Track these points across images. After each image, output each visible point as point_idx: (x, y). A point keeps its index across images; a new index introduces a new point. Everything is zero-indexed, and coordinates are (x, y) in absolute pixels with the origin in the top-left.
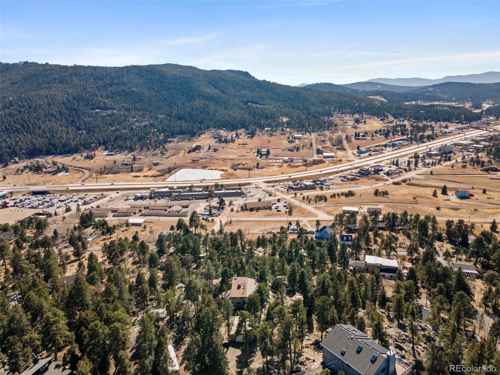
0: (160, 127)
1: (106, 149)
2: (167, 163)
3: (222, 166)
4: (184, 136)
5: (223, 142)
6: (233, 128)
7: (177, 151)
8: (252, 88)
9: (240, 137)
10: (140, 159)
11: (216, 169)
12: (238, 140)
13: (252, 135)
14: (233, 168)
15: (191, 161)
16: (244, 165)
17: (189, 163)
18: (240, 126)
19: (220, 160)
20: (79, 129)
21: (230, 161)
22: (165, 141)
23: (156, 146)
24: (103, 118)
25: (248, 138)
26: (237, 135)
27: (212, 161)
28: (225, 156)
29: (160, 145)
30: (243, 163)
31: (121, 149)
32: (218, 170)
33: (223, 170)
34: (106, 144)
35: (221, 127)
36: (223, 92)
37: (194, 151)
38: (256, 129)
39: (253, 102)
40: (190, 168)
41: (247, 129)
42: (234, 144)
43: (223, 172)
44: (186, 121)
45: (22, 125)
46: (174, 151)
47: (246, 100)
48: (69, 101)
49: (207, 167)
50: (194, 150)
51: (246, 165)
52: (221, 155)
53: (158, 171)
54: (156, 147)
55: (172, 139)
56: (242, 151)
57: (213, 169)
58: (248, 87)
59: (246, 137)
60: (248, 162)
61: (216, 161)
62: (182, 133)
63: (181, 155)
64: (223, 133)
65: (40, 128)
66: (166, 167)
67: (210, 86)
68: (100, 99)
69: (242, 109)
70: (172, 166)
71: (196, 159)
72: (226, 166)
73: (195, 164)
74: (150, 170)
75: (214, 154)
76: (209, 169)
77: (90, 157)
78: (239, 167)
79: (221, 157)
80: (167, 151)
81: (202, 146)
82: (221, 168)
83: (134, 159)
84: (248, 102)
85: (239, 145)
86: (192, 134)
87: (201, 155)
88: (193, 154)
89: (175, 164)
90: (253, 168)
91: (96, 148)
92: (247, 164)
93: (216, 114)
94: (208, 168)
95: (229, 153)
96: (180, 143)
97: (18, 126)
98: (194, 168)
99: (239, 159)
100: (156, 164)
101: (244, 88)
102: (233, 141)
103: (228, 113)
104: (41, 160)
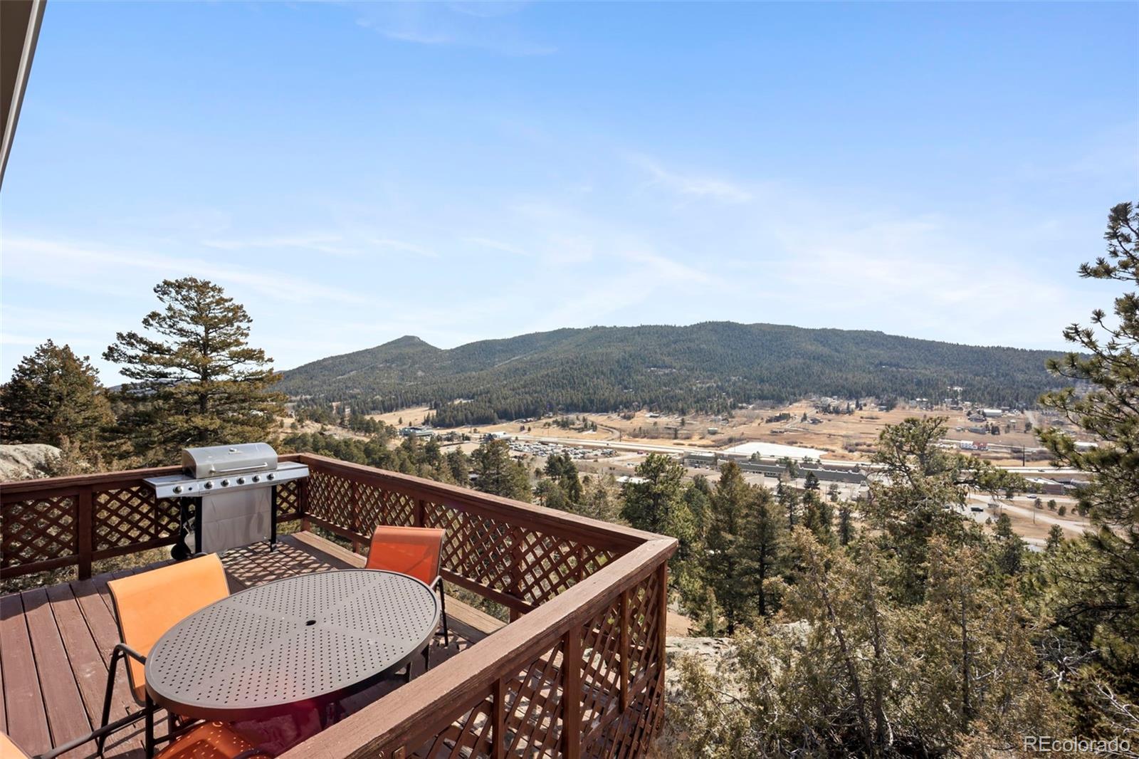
0: (730, 390)
1: (651, 410)
2: (728, 432)
3: (824, 444)
4: (764, 401)
5: (830, 413)
6: (853, 394)
7: (750, 419)
8: (890, 346)
9: (864, 408)
10: (692, 424)
11: (812, 447)
12: (860, 412)
13: (890, 406)
14: (846, 448)
15: (769, 432)
16: (869, 445)
17: (765, 435)
18: (864, 394)
19: (821, 436)
20: (626, 388)
21: (842, 439)
22: (734, 407)
23: (718, 411)
24: (657, 377)
25: (881, 410)
26: (858, 405)
27: (806, 436)
28: (833, 432)
29: (726, 410)
30: (868, 442)
31: (669, 410)
32: (816, 449)
33: (827, 450)
34: (654, 405)
35: (830, 393)
36: (837, 351)
37: (778, 421)
38: (896, 398)
39: (891, 365)
40: (765, 442)
41: (878, 397)
42: (851, 417)
43: (826, 453)
44: (771, 384)
45: (570, 383)
46: (745, 419)
47: (877, 362)
48: (624, 359)
49: (796, 443)
50: (778, 419)
51: (873, 447)
52: (824, 428)
53: (713, 441)
54: (719, 412)
55: (744, 405)
56: (864, 427)
57: (806, 447)
58: (883, 344)
59: (877, 409)
61: (814, 437)
62: (762, 397)
63: (755, 424)
64: (833, 402)
65: (585, 384)
66: (727, 437)
67: (816, 342)
68: (659, 356)
69: (870, 373)
70: (737, 436)
71: (778, 430)
72: (832, 444)
73: (775, 437)
74: (701, 438)
75: (812, 427)
76: (800, 446)
77: (628, 418)
78: (860, 447)
79: (825, 431)
80: (734, 417)
81: (792, 415)
82: (821, 447)
83: (683, 423)
84: (881, 364)
85: (862, 418)
86: (779, 400)
87: (787, 427)
88: (776, 426)
89: (743, 434)
91: (639, 408)
93: (823, 378)
94: (799, 444)
95: (841, 428)
96: (757, 411)
97: (565, 381)
98: (774, 442)
99: (860, 438)
100: (714, 433)
101: (875, 345)
102: (850, 412)
103: (844, 376)
104: (572, 416)
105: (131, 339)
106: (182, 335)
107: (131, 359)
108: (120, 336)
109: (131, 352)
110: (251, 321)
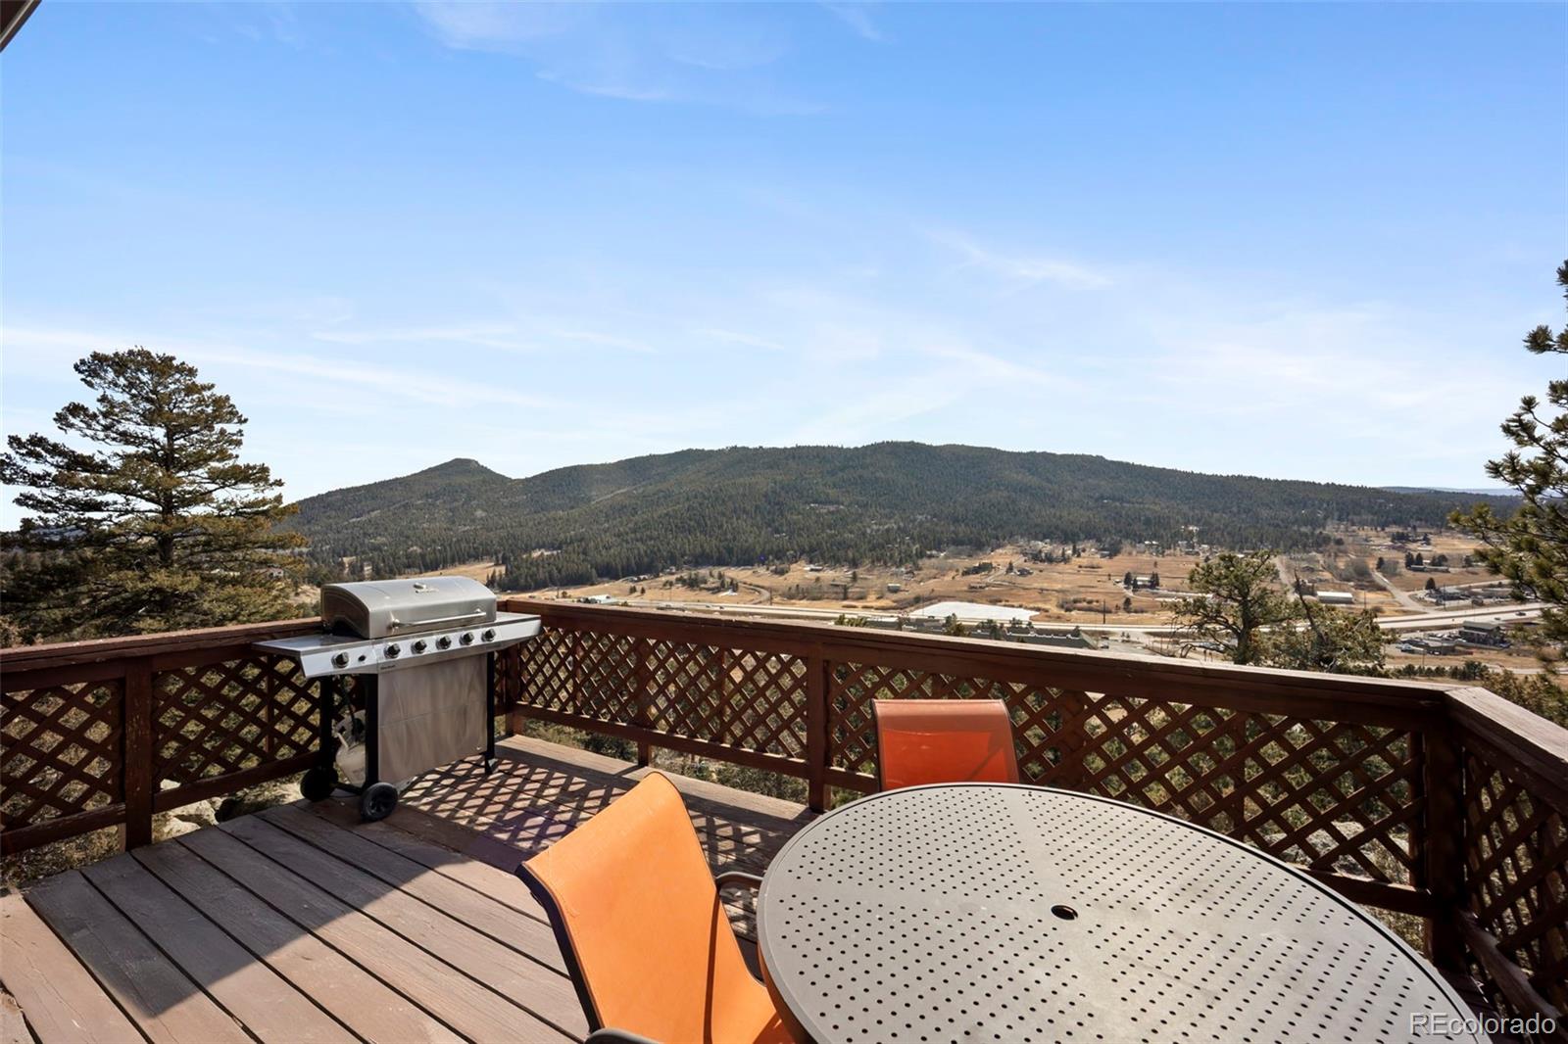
0: (916, 533)
1: (811, 562)
2: (914, 589)
3: (1035, 602)
4: (960, 547)
5: (1042, 561)
6: (1068, 537)
7: (942, 571)
8: (1113, 474)
9: (1082, 554)
10: (866, 579)
11: (1021, 606)
12: (1078, 560)
13: (1113, 551)
14: (1062, 607)
15: (966, 588)
16: (1090, 602)
17: (961, 591)
18: (1082, 536)
19: (1031, 591)
20: (777, 531)
21: (1057, 594)
22: (921, 555)
23: (901, 561)
24: (819, 515)
25: (1103, 556)
26: (1075, 551)
27: (1014, 592)
28: (1045, 585)
29: (910, 560)
30: (1089, 598)
31: (835, 561)
32: (1026, 608)
33: (1038, 609)
34: (815, 554)
35: (1040, 536)
36: (1049, 481)
37: (977, 573)
38: (1120, 542)
39: (1114, 499)
40: (961, 601)
41: (1099, 540)
42: (1067, 566)
43: (1038, 613)
44: (967, 525)
45: (698, 523)
46: (935, 571)
47: (1097, 495)
48: (774, 492)
49: (1000, 601)
50: (977, 570)
51: (1095, 604)
52: (1036, 582)
53: (894, 602)
54: (900, 563)
55: (934, 552)
56: (1085, 579)
57: (1013, 606)
58: (1104, 472)
59: (1098, 556)
60: (1101, 597)
61: (1022, 592)
62: (957, 542)
63: (948, 578)
64: (1044, 546)
65: (720, 527)
66: (913, 596)
67: (1022, 470)
68: (821, 488)
69: (1089, 509)
70: (926, 594)
71: (978, 585)
72: (1045, 602)
73: (973, 595)
74: (879, 598)
75: (1020, 580)
76: (1005, 606)
77: (781, 572)
78: (1079, 605)
79: (1036, 585)
80: (920, 569)
81: (994, 565)
82: (1032, 605)
83: (855, 578)
84: (1102, 497)
85: (1080, 567)
86: (978, 546)
87: (989, 580)
88: (974, 579)
89: (933, 590)
90: (1113, 610)
91: (795, 560)
92: (1097, 602)
93: (1031, 515)
94: (1003, 603)
95: (1056, 581)
96: (951, 561)
97: (692, 523)
98: (972, 601)
99: (1079, 592)
100: (895, 590)
101: (1093, 473)
102: (1065, 559)
103: (1058, 514)
104: (703, 572)
105: (36, 446)
106: (127, 443)
107: (35, 480)
108: (14, 441)
109: (34, 467)
110: (246, 421)
